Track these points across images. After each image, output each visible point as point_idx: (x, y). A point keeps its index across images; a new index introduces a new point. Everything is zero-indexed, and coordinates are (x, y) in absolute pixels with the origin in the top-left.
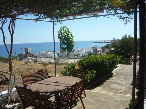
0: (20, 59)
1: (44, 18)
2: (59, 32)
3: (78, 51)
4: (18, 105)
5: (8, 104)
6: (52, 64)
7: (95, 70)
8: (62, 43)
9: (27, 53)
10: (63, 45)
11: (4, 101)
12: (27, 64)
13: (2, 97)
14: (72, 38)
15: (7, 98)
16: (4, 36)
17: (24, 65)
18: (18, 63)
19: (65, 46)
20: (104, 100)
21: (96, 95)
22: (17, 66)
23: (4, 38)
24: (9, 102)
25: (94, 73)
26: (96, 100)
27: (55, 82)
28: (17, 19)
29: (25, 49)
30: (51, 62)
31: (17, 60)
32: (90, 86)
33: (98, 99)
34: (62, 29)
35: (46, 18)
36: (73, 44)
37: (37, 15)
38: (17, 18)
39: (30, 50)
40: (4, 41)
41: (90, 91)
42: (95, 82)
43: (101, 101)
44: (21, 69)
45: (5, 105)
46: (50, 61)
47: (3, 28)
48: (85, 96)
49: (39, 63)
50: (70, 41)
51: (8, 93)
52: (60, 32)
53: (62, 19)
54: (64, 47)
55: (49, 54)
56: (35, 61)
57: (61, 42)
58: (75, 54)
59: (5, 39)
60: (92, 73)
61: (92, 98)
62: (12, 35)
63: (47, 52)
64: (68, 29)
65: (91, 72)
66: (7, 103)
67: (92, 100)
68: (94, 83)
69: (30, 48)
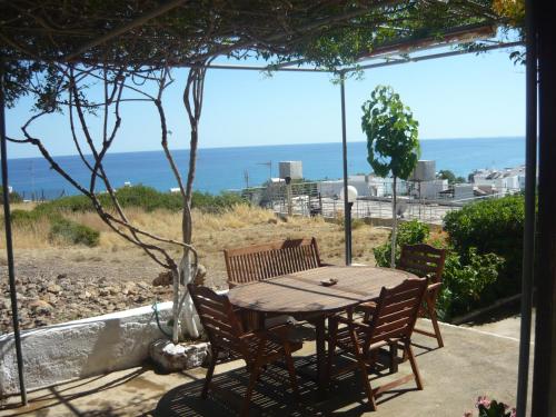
0: (263, 204)
1: (294, 63)
2: (367, 108)
3: (489, 178)
4: (203, 349)
5: (172, 341)
6: (377, 224)
7: (499, 254)
8: (373, 146)
9: (288, 180)
10: (376, 156)
11: (162, 331)
12: (285, 220)
13: (157, 319)
14: (411, 128)
15: (172, 323)
16: (164, 126)
17: (275, 222)
18: (253, 216)
19: (388, 160)
20: (504, 365)
21: (482, 344)
22: (248, 227)
23: (164, 133)
24: (176, 338)
25: (494, 262)
26: (473, 364)
27: (325, 285)
28: (208, 70)
29: (281, 164)
30: (373, 216)
31: (250, 205)
32: (477, 312)
33: (487, 359)
34: (377, 95)
35: (300, 62)
36: (413, 151)
37: (266, 57)
38: (209, 66)
39: (297, 171)
40: (164, 143)
41: (475, 329)
42: (505, 301)
43: (493, 368)
44: (261, 237)
45: (164, 345)
46: (369, 214)
47: (162, 100)
48: (441, 345)
49: (327, 220)
50: (405, 142)
51: (175, 307)
52: (371, 108)
53: (362, 64)
54: (379, 161)
55: (373, 187)
56: (315, 212)
57: (370, 144)
58: (476, 188)
59: (168, 135)
60: (486, 264)
61: (463, 355)
62: (194, 121)
63: (367, 180)
64: (397, 97)
65: (484, 258)
66: (169, 337)
67: (462, 361)
68: (498, 303)
69: (300, 163)
